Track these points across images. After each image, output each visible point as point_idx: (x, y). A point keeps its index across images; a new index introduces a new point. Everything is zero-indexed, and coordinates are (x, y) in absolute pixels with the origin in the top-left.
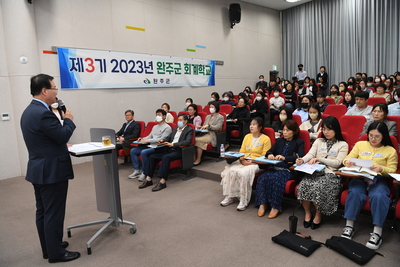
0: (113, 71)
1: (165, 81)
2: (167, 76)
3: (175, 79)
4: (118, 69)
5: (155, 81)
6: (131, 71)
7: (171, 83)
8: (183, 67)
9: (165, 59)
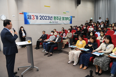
0: (40, 19)
1: (56, 22)
2: (57, 21)
3: (59, 22)
4: (42, 18)
5: (53, 22)
6: (45, 19)
7: (58, 23)
8: (62, 18)
9: (56, 16)
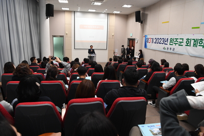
0: (155, 43)
1: (172, 49)
5: (168, 48)
6: (160, 43)
8: (185, 41)
9: (174, 37)
